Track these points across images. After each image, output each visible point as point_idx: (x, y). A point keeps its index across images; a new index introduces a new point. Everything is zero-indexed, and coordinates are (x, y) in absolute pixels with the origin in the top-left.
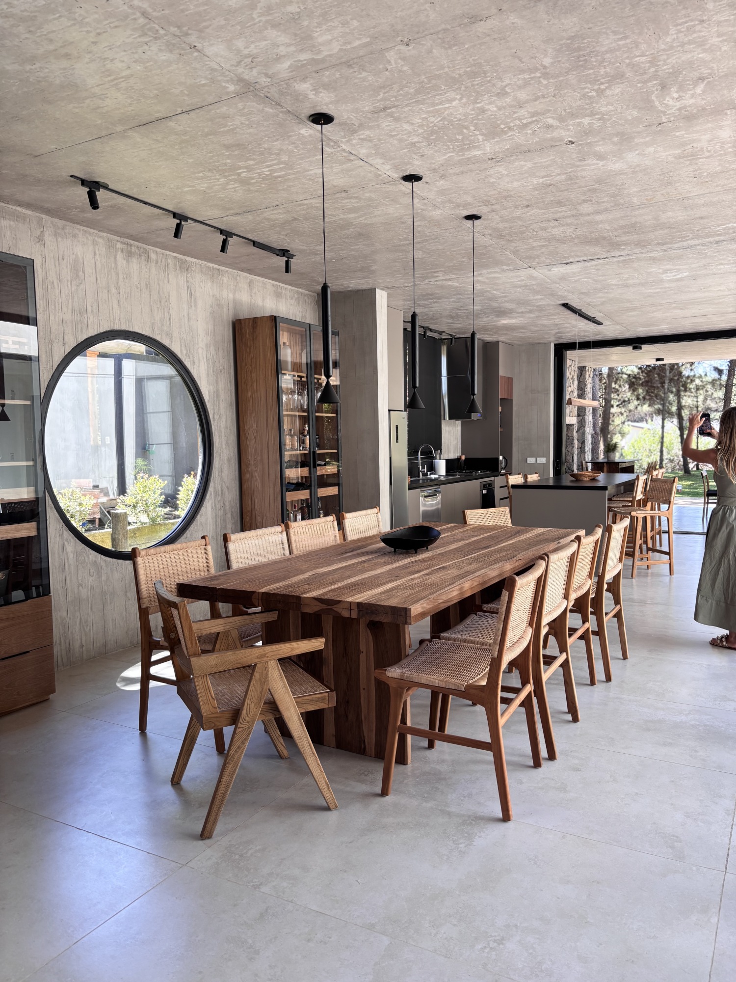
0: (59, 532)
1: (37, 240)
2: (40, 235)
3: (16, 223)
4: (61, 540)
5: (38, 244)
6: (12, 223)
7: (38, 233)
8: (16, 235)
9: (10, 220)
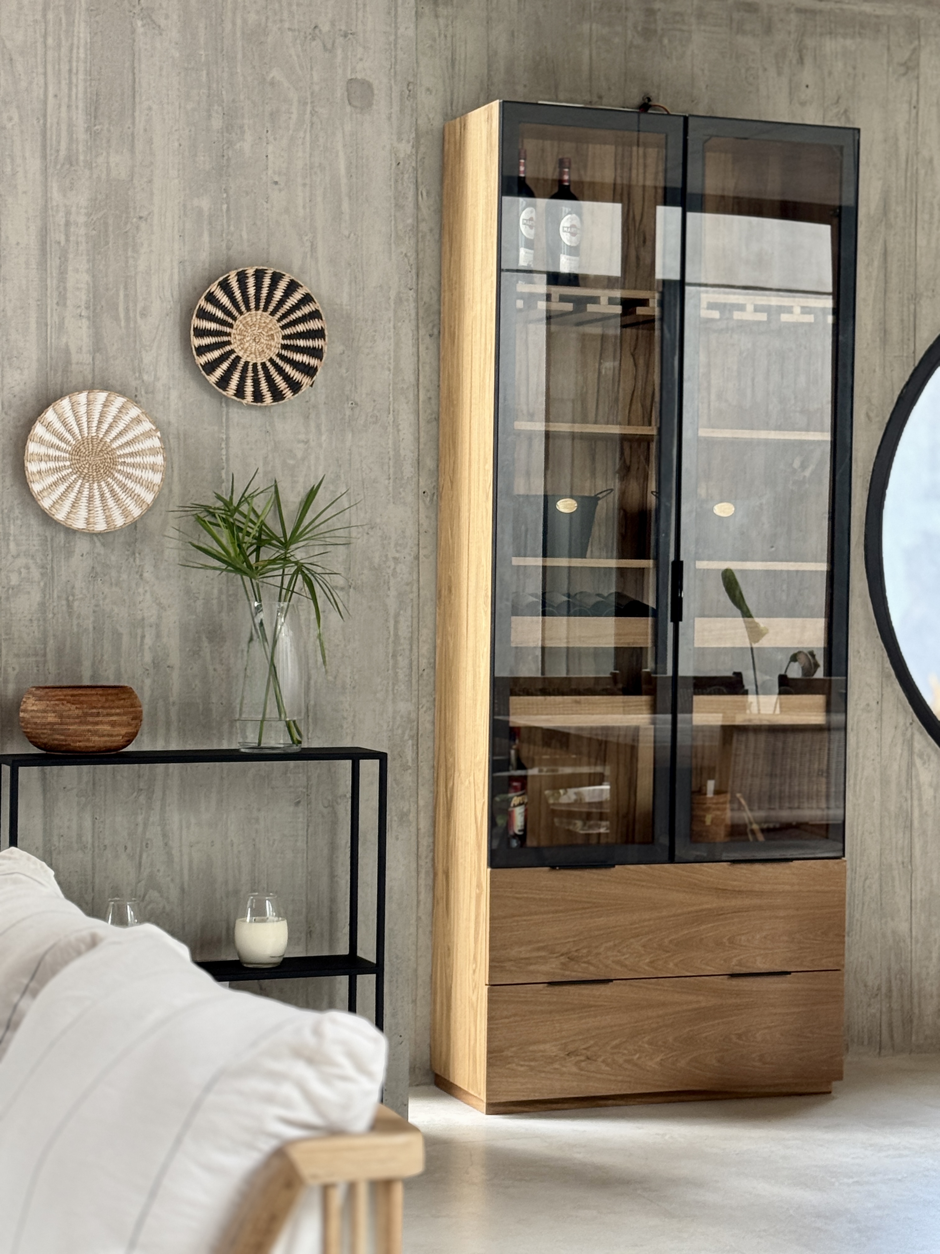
0: (904, 734)
1: (902, 70)
2: (910, 59)
3: (858, 40)
4: (906, 754)
5: (903, 80)
6: (849, 42)
7: (907, 54)
8: (854, 68)
9: (845, 36)
